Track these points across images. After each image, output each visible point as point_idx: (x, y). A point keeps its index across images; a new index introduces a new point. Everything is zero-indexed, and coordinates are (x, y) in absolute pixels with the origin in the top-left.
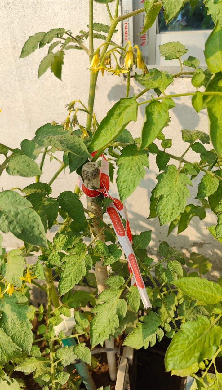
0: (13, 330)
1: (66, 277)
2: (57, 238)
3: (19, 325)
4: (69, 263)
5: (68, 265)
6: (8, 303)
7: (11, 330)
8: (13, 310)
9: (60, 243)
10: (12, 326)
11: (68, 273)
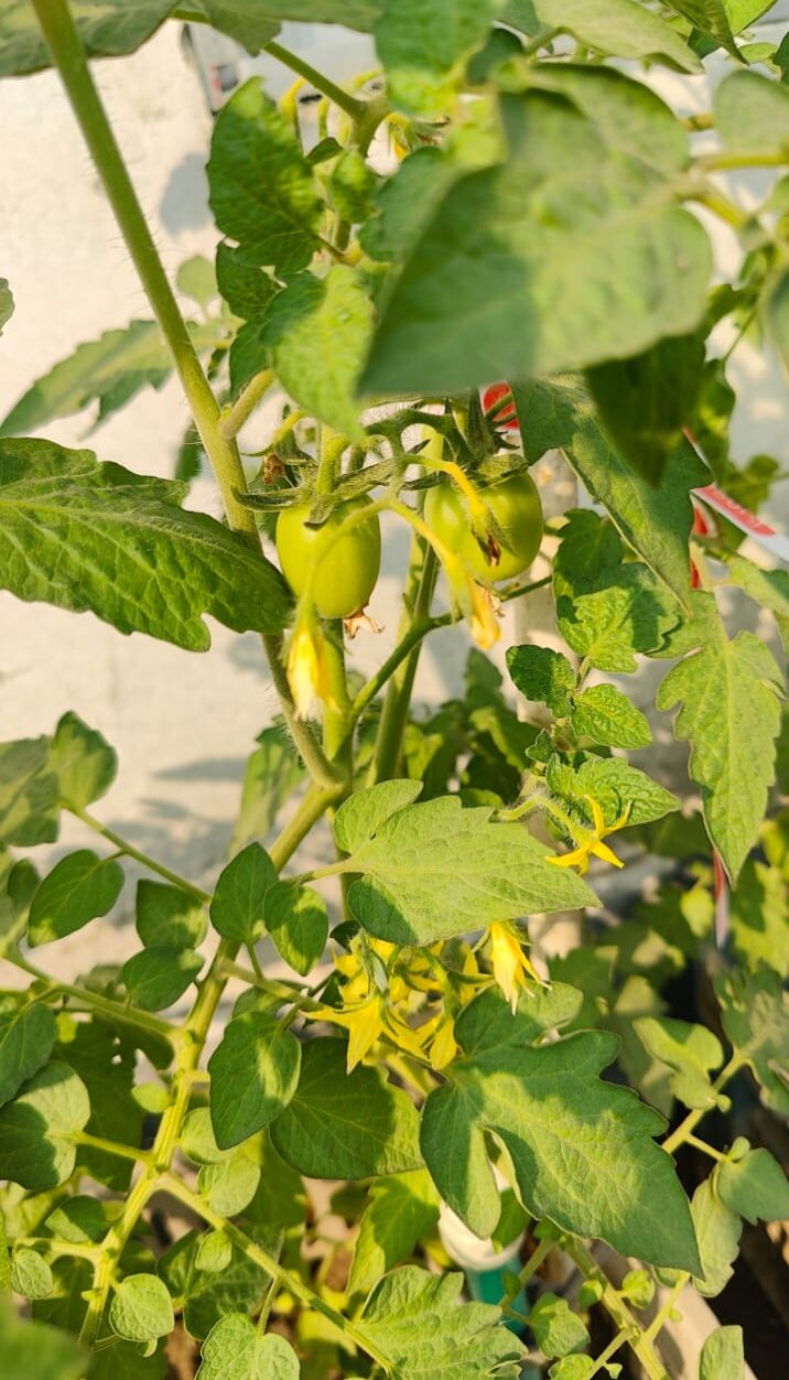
0: (584, 1196)
1: (717, 776)
2: (574, 621)
3: (597, 1151)
4: (698, 703)
5: (699, 716)
6: (495, 1070)
7: (581, 1201)
8: (538, 1093)
9: (603, 638)
10: (570, 1178)
11: (716, 753)
